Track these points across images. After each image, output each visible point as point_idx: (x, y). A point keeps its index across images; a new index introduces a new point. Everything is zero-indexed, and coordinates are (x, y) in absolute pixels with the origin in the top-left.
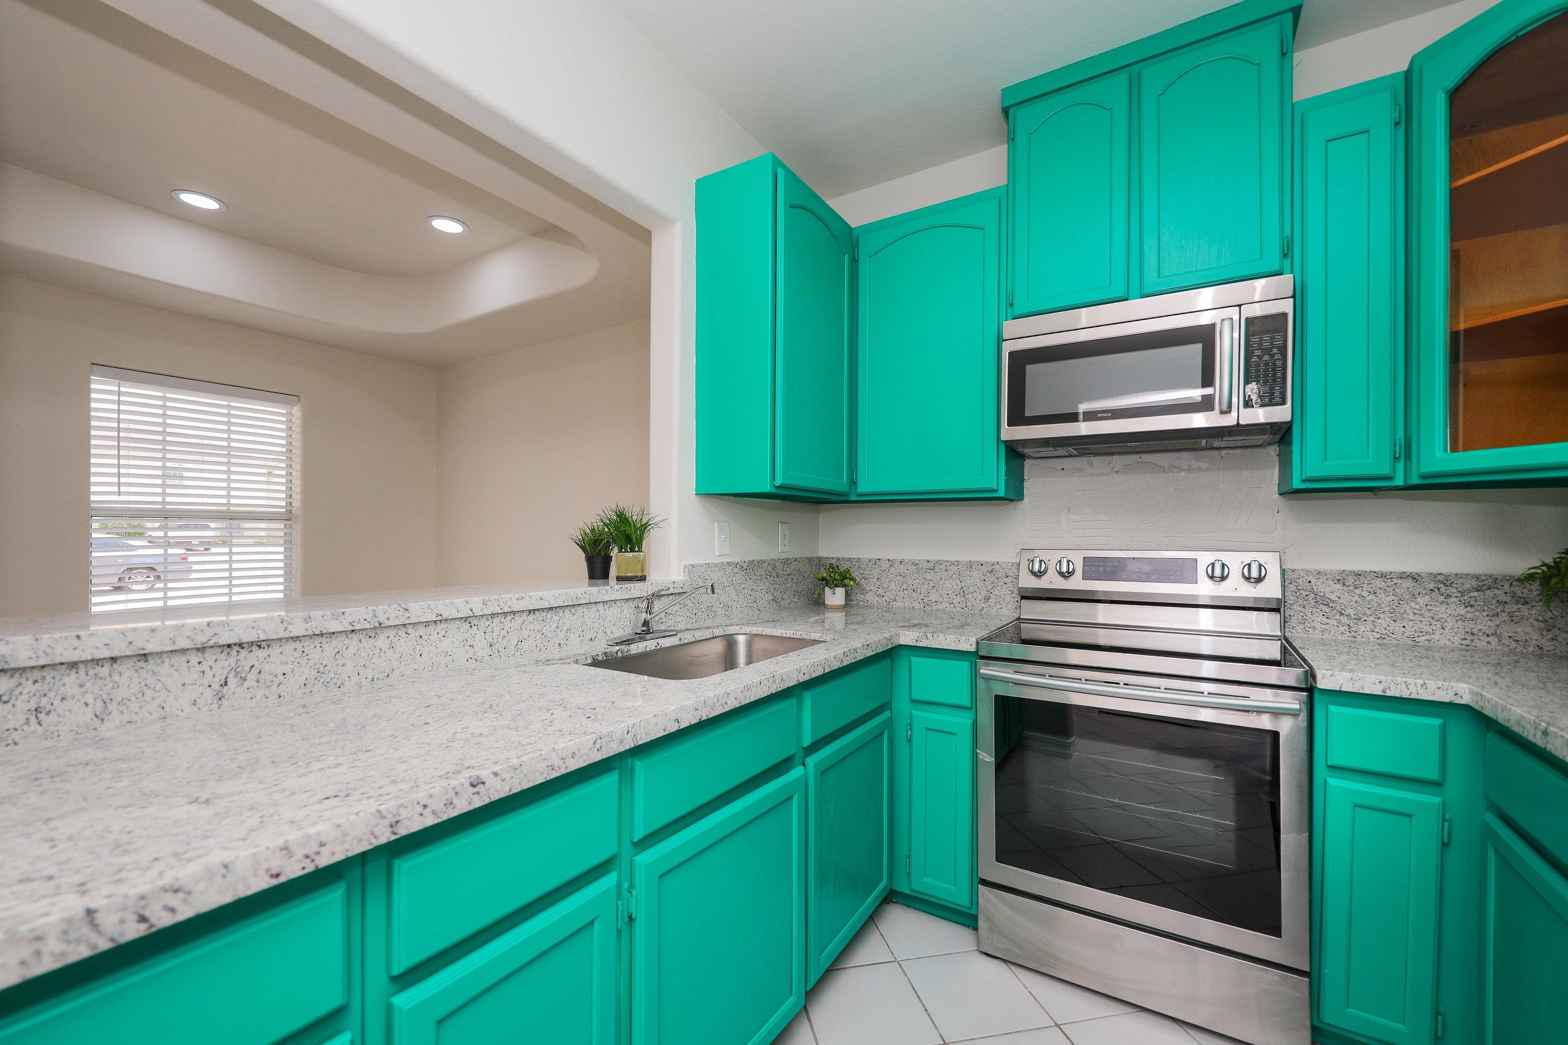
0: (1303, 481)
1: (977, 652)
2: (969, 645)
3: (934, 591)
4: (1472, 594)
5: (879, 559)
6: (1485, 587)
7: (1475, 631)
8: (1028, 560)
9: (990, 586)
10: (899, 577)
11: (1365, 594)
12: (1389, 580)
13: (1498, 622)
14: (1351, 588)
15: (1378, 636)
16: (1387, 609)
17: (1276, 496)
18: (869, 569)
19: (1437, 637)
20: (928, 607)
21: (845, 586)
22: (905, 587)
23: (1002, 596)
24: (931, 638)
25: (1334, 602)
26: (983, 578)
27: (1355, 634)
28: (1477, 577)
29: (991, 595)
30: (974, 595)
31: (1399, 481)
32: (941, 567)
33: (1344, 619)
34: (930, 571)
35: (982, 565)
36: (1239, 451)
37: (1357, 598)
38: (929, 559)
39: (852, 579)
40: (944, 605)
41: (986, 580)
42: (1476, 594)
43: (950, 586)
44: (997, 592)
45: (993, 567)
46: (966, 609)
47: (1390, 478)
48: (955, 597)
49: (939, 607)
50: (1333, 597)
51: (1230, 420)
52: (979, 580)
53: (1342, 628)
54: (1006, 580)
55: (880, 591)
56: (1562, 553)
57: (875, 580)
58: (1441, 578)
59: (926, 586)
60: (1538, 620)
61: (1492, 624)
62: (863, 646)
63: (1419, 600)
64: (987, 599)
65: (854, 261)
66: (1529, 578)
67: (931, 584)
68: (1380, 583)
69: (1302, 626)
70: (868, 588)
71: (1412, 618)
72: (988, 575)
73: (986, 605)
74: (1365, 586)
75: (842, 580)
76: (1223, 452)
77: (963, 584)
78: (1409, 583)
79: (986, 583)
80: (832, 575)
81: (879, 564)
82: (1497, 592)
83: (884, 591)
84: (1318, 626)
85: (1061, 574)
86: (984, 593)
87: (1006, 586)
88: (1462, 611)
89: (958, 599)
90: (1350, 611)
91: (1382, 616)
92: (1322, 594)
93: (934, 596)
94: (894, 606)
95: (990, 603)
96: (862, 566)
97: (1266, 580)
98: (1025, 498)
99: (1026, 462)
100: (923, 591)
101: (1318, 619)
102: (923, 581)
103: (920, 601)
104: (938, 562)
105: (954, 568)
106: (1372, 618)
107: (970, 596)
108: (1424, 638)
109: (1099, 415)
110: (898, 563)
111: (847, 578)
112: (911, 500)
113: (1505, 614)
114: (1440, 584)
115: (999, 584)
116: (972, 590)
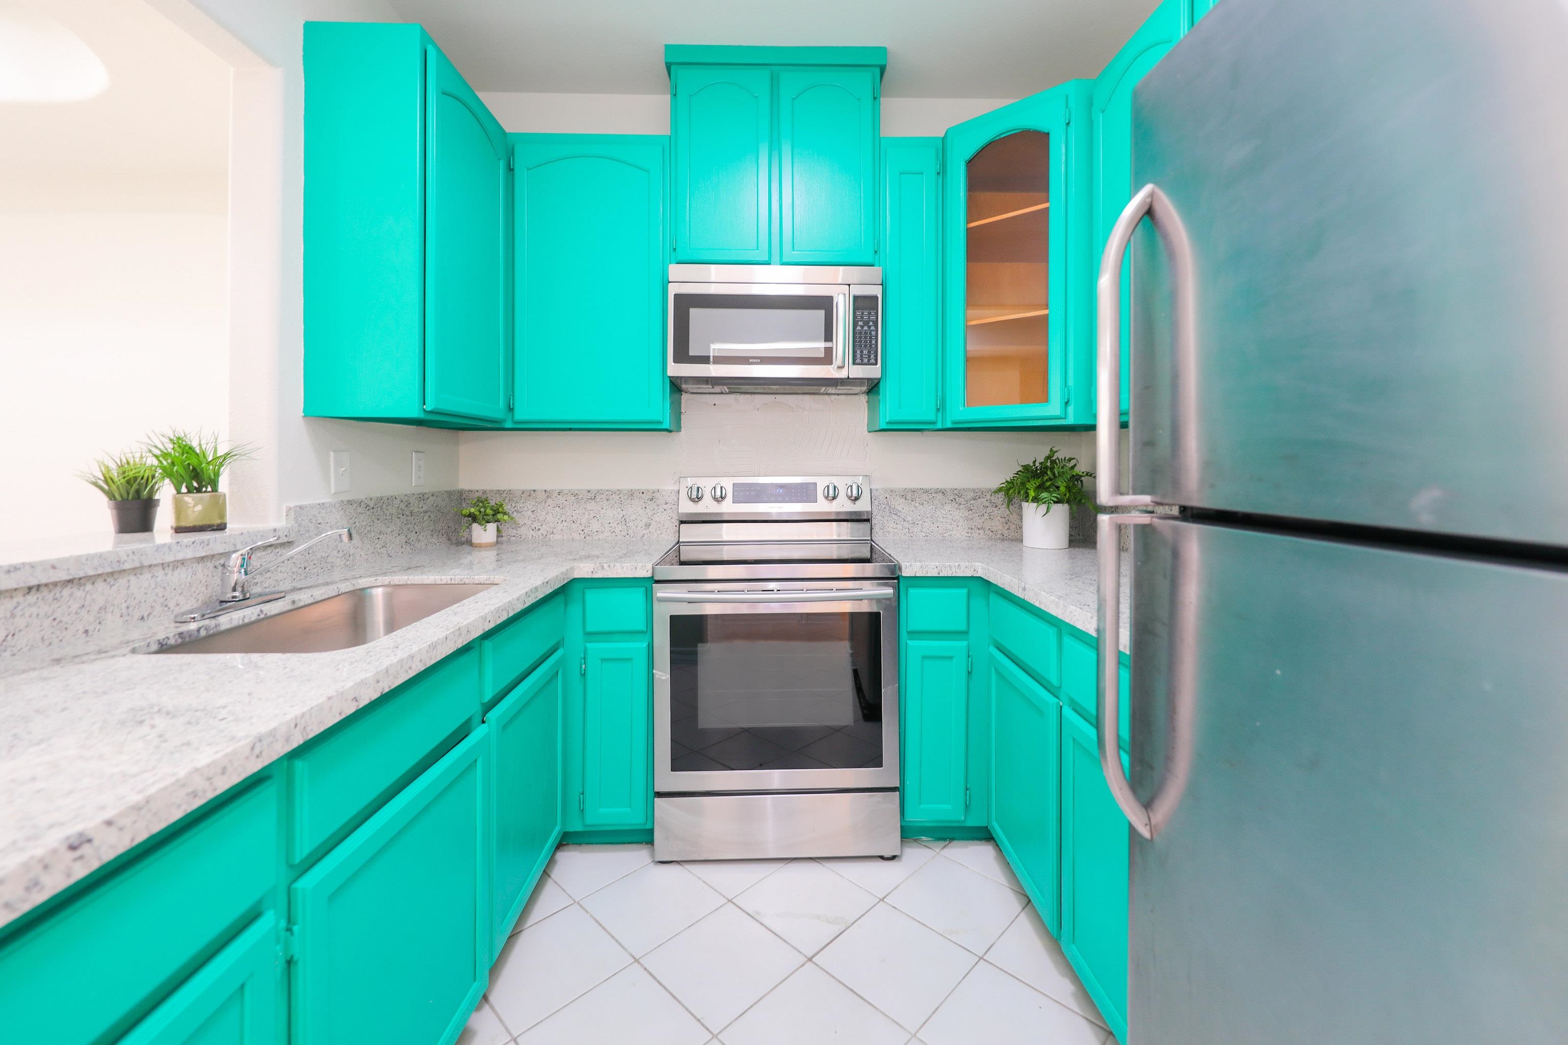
0: (888, 423)
1: (652, 577)
2: (645, 571)
3: (595, 520)
4: (971, 502)
5: (534, 491)
6: (978, 497)
7: (972, 527)
8: (687, 487)
9: (651, 513)
10: (557, 509)
11: (917, 505)
12: (930, 494)
13: (983, 520)
14: (910, 501)
15: (924, 535)
16: (929, 515)
17: (866, 432)
18: (522, 501)
19: (954, 533)
20: (588, 538)
21: (497, 521)
22: (563, 518)
23: (663, 522)
24: (608, 568)
25: (900, 512)
26: (643, 506)
27: (912, 535)
28: (974, 491)
29: (652, 521)
30: (635, 523)
31: (939, 426)
32: (602, 496)
33: (906, 524)
34: (591, 500)
35: (643, 493)
36: (843, 397)
37: (912, 508)
38: (589, 488)
39: (505, 514)
40: (606, 534)
41: (647, 507)
42: (973, 502)
43: (611, 515)
44: (657, 519)
45: (654, 495)
46: (628, 536)
47: (934, 423)
48: (616, 526)
49: (601, 537)
50: (900, 509)
51: (843, 374)
52: (639, 508)
54: (665, 507)
55: (536, 525)
56: (1015, 474)
57: (529, 513)
58: (956, 492)
59: (587, 516)
60: (1001, 517)
61: (980, 521)
62: (543, 583)
63: (945, 507)
64: (648, 525)
65: (510, 169)
66: (1000, 490)
67: (592, 515)
68: (925, 497)
69: (882, 531)
70: (521, 522)
71: (942, 520)
72: (649, 502)
73: (647, 531)
74: (917, 499)
75: (493, 515)
76: (833, 397)
77: (624, 513)
78: (940, 496)
79: (647, 510)
80: (482, 510)
81: (534, 495)
82: (983, 500)
83: (540, 524)
84: (891, 530)
85: (715, 499)
86: (645, 520)
87: (665, 513)
88: (966, 513)
89: (620, 527)
90: (909, 518)
91: (926, 520)
92: (893, 506)
93: (595, 526)
94: (551, 539)
95: (650, 529)
96: (514, 498)
97: (862, 498)
98: (682, 429)
99: (682, 397)
100: (584, 521)
101: (891, 526)
102: (584, 511)
103: (580, 532)
104: (599, 492)
105: (616, 497)
106: (921, 522)
107: (631, 524)
108: (949, 534)
109: (751, 360)
110: (556, 494)
111: (499, 513)
112: (570, 429)
113: (987, 514)
114: (956, 496)
115: (659, 511)
116: (633, 517)
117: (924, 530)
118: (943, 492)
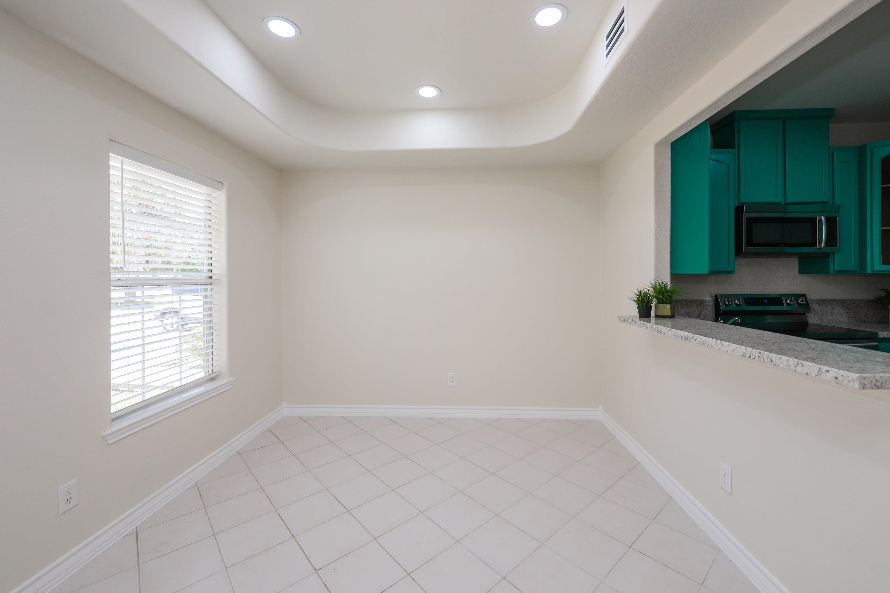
4: (849, 306)
7: (850, 317)
9: (700, 310)
14: (820, 305)
15: (827, 320)
16: (830, 311)
23: (706, 314)
25: (816, 310)
26: (697, 307)
27: (821, 320)
28: (851, 300)
30: (694, 314)
32: (678, 303)
33: (819, 315)
35: (697, 301)
42: (850, 305)
43: (683, 311)
44: (703, 313)
45: (703, 302)
50: (816, 308)
52: (695, 308)
53: (818, 318)
54: (707, 307)
58: (842, 301)
60: (864, 313)
63: (837, 308)
64: (699, 316)
68: (828, 303)
71: (835, 314)
72: (700, 305)
77: (688, 310)
78: (834, 303)
79: (699, 309)
82: (855, 304)
86: (698, 313)
87: (707, 310)
88: (847, 311)
90: (820, 313)
91: (828, 314)
101: (812, 316)
105: (684, 303)
106: (826, 315)
107: (692, 315)
108: (838, 319)
113: (856, 311)
114: (841, 303)
115: (704, 309)
116: (692, 312)
117: (827, 318)
118: (836, 301)
